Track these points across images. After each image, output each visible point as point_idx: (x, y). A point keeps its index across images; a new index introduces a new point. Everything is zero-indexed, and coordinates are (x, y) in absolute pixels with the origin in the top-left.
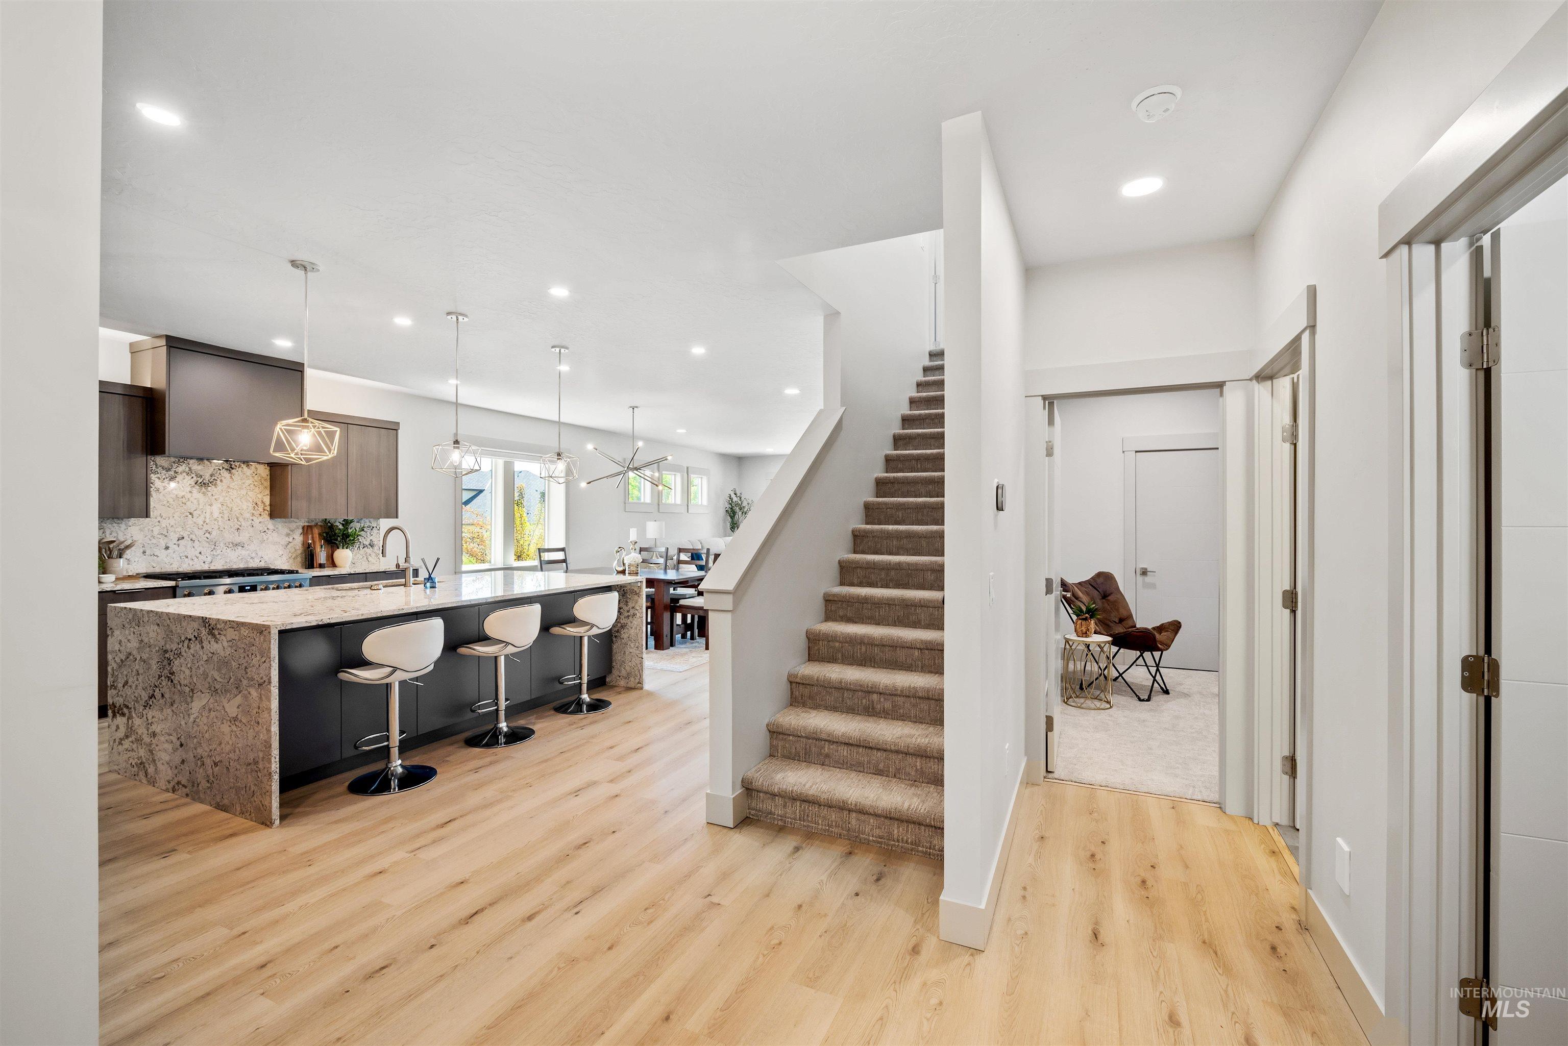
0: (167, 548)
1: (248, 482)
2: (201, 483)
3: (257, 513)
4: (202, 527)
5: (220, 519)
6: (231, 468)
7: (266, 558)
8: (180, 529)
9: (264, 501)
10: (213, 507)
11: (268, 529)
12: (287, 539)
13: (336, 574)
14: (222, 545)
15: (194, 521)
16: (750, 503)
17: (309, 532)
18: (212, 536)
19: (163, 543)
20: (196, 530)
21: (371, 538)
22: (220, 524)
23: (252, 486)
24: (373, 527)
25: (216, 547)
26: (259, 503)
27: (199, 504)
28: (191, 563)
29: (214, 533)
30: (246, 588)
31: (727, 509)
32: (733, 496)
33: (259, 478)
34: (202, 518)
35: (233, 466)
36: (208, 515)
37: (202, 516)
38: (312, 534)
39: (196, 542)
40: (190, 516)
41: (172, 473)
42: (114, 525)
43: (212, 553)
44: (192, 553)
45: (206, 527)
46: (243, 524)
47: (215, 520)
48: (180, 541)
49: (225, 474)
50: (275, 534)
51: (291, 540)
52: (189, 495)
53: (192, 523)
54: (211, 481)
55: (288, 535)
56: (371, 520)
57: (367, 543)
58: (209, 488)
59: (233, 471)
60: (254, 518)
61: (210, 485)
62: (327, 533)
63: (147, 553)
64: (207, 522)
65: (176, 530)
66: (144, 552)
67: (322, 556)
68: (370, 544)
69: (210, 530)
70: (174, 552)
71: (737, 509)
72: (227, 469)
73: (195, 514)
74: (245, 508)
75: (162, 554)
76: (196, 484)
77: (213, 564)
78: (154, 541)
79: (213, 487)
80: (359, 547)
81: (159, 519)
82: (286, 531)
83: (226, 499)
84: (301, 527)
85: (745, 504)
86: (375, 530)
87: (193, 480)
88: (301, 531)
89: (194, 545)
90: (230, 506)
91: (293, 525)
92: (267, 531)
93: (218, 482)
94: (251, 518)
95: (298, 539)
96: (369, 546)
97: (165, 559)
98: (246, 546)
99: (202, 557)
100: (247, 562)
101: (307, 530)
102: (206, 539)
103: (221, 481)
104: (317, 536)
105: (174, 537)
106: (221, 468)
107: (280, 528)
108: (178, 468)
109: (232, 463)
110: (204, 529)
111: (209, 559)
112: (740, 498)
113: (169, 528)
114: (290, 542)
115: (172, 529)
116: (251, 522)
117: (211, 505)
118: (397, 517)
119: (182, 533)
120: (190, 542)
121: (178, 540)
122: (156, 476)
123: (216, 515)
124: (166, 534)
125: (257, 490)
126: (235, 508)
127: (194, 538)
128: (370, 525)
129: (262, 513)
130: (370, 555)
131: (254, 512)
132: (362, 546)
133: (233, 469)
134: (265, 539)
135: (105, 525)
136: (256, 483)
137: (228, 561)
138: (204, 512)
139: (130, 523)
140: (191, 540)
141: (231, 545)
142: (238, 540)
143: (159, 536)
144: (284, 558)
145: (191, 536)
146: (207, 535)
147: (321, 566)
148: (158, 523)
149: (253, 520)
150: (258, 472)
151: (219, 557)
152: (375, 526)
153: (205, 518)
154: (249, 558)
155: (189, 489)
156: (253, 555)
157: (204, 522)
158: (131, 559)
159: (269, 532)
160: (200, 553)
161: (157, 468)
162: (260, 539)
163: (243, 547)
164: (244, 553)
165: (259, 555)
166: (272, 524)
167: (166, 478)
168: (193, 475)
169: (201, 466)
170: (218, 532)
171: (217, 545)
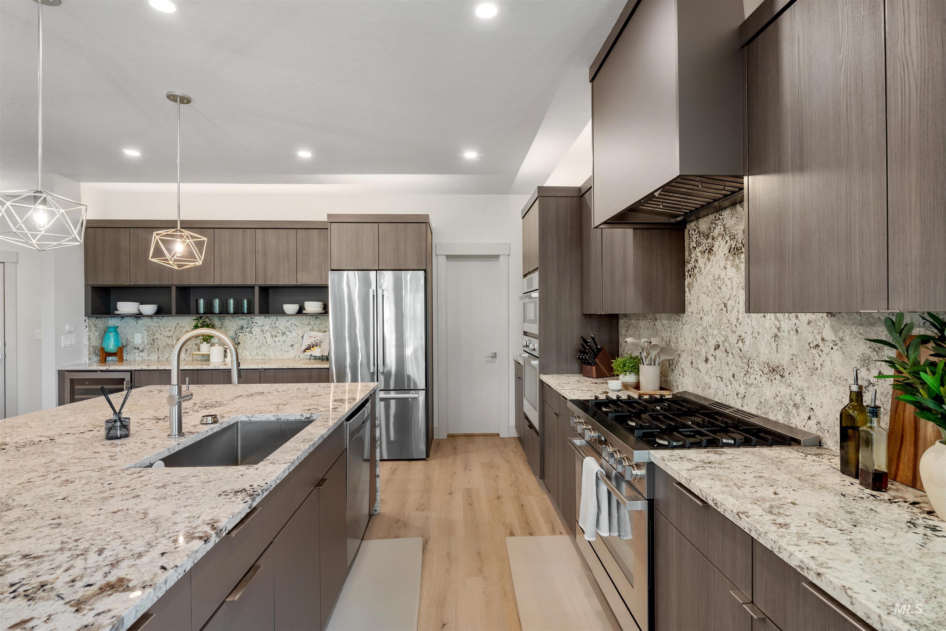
0: (708, 360)
2: (733, 249)
4: (734, 329)
8: (716, 331)
11: (823, 339)
14: (757, 366)
15: (729, 318)
18: (746, 348)
19: (704, 352)
20: (730, 334)
25: (749, 370)
27: (732, 288)
28: (727, 390)
29: (747, 342)
34: (733, 313)
37: (736, 309)
39: (731, 354)
40: (725, 309)
41: (709, 240)
43: (746, 379)
44: (729, 374)
45: (739, 330)
46: (782, 324)
48: (716, 351)
50: (837, 355)
52: (723, 273)
53: (726, 321)
54: (742, 242)
58: (741, 256)
61: (741, 250)
63: (694, 365)
64: (740, 320)
66: (692, 363)
69: (743, 335)
76: (729, 252)
81: (701, 314)
92: (821, 344)
98: (786, 374)
102: (740, 351)
107: (847, 338)
110: (737, 334)
113: (709, 329)
119: (718, 339)
120: (726, 355)
121: (715, 349)
124: (708, 338)
127: (729, 347)
134: (817, 364)
138: (737, 302)
139: (684, 321)
140: (726, 350)
141: (767, 370)
142: (775, 359)
143: (702, 341)
145: (726, 344)
146: (741, 344)
148: (700, 321)
154: (792, 404)
155: (722, 263)
156: (798, 399)
157: (738, 319)
160: (733, 376)
161: (700, 237)
162: (810, 364)
163: (782, 376)
164: (784, 390)
165: (808, 402)
166: (832, 327)
167: (705, 252)
168: (727, 238)
169: (734, 218)
170: (752, 340)
171: (751, 365)
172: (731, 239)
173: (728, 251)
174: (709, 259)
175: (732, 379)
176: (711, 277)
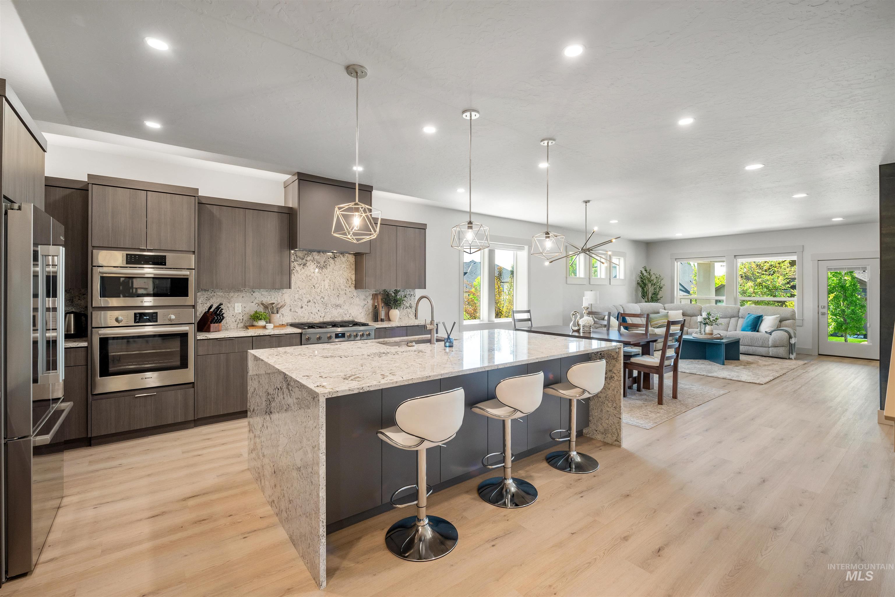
0: (302, 307)
1: (344, 266)
2: (319, 267)
3: (348, 286)
4: (319, 294)
5: (329, 289)
6: (335, 257)
7: (353, 314)
8: (308, 296)
9: (352, 278)
10: (326, 282)
11: (354, 296)
12: (364, 302)
13: (390, 326)
14: (330, 306)
15: (316, 290)
16: (658, 276)
17: (376, 298)
18: (325, 300)
19: (300, 305)
20: (316, 296)
21: (410, 302)
22: (329, 292)
23: (345, 268)
24: (412, 295)
25: (327, 307)
26: (349, 279)
27: (318, 280)
28: (314, 317)
29: (326, 298)
30: (339, 335)
31: (638, 282)
32: (644, 272)
33: (349, 263)
34: (319, 289)
35: (335, 256)
36: (323, 286)
37: (320, 288)
38: (378, 299)
39: (317, 303)
40: (314, 288)
41: (304, 261)
42: (276, 293)
43: (325, 311)
44: (315, 311)
45: (322, 295)
46: (341, 292)
47: (326, 290)
48: (309, 303)
49: (331, 261)
50: (357, 299)
51: (366, 303)
52: (313, 274)
53: (314, 292)
54: (324, 265)
55: (364, 300)
56: (411, 290)
57: (408, 305)
58: (323, 270)
59: (336, 259)
60: (347, 289)
61: (324, 268)
62: (386, 299)
63: (292, 311)
64: (322, 291)
65: (307, 296)
66: (291, 310)
67: (382, 314)
68: (410, 306)
69: (324, 296)
70: (305, 310)
71: (646, 282)
72: (332, 258)
73: (316, 286)
74: (342, 282)
75: (299, 311)
77: (325, 318)
78: (295, 303)
79: (325, 269)
80: (404, 308)
81: (298, 289)
82: (364, 297)
83: (332, 277)
84: (371, 295)
85: (653, 277)
86: (413, 297)
87: (315, 265)
88: (371, 297)
89: (316, 305)
90: (334, 281)
91: (368, 294)
93: (328, 266)
94: (345, 289)
95: (370, 302)
96: (409, 308)
97: (301, 314)
98: (342, 306)
99: (319, 313)
100: (343, 317)
101: (375, 296)
102: (321, 302)
103: (329, 265)
104: (380, 300)
105: (305, 300)
106: (329, 258)
107: (360, 295)
108: (308, 258)
109: (335, 254)
110: (321, 296)
111: (323, 315)
112: (650, 274)
113: (303, 295)
114: (366, 304)
115: (305, 296)
116: (345, 291)
117: (324, 281)
118: (425, 288)
119: (309, 298)
120: (314, 304)
121: (307, 302)
122: (296, 263)
123: (327, 287)
124: (302, 299)
125: (348, 271)
126: (337, 283)
127: (315, 301)
128: (410, 293)
129: (351, 286)
130: (410, 313)
131: (346, 285)
132: (405, 307)
133: (335, 258)
134: (352, 302)
135: (272, 293)
136: (347, 267)
137: (333, 316)
138: (321, 285)
139: (284, 292)
140: (314, 302)
141: (334, 306)
142: (338, 302)
143: (298, 300)
144: (363, 314)
145: (314, 300)
146: (322, 299)
147: (382, 320)
148: (297, 292)
149: (346, 290)
150: (349, 259)
151: (328, 313)
152: (412, 294)
153: (321, 289)
154: (344, 314)
155: (313, 271)
156: (346, 312)
157: (321, 291)
158: (284, 314)
159: (354, 298)
160: (319, 311)
161: (297, 258)
162: (350, 302)
163: (340, 307)
164: (341, 311)
165: (349, 312)
166: (356, 292)
167: (300, 265)
168: (315, 262)
169: (319, 256)
170: (328, 298)
171: (327, 306)
172: (302, 260)
173: (316, 267)
174: (304, 268)
175: (318, 312)
176: (305, 275)
